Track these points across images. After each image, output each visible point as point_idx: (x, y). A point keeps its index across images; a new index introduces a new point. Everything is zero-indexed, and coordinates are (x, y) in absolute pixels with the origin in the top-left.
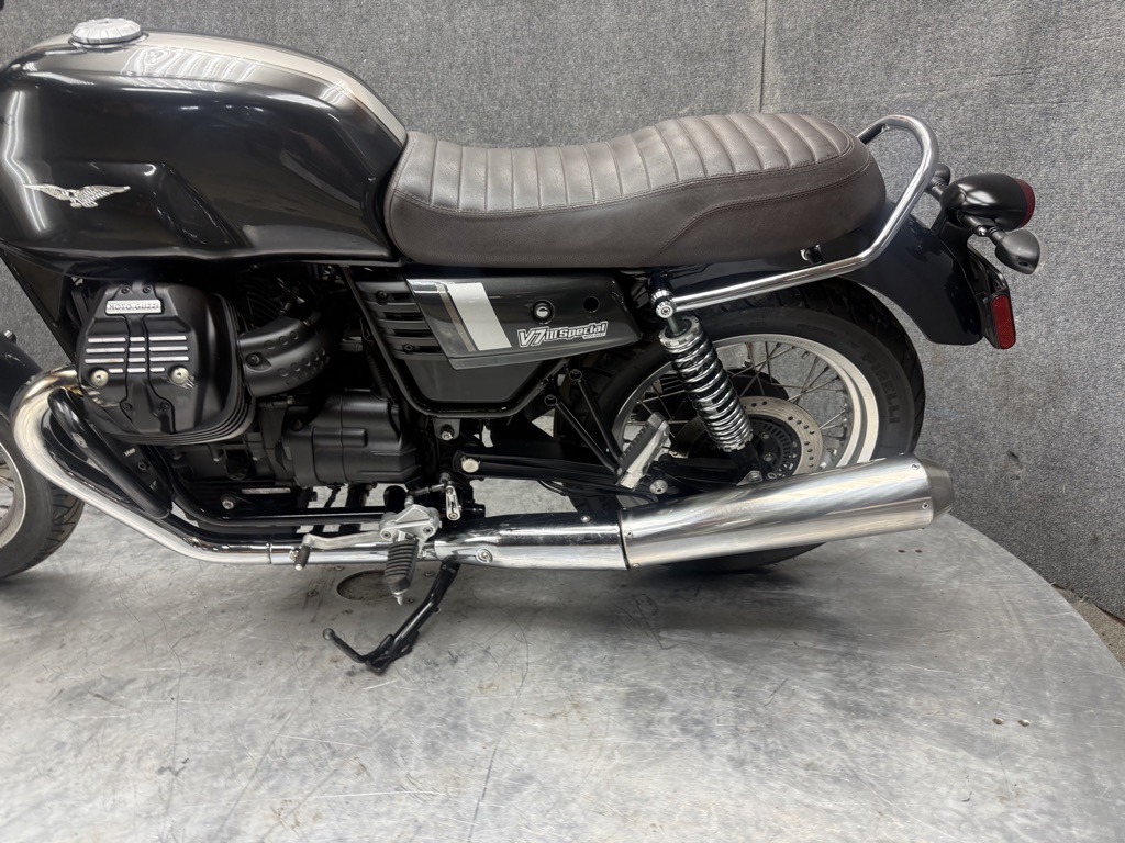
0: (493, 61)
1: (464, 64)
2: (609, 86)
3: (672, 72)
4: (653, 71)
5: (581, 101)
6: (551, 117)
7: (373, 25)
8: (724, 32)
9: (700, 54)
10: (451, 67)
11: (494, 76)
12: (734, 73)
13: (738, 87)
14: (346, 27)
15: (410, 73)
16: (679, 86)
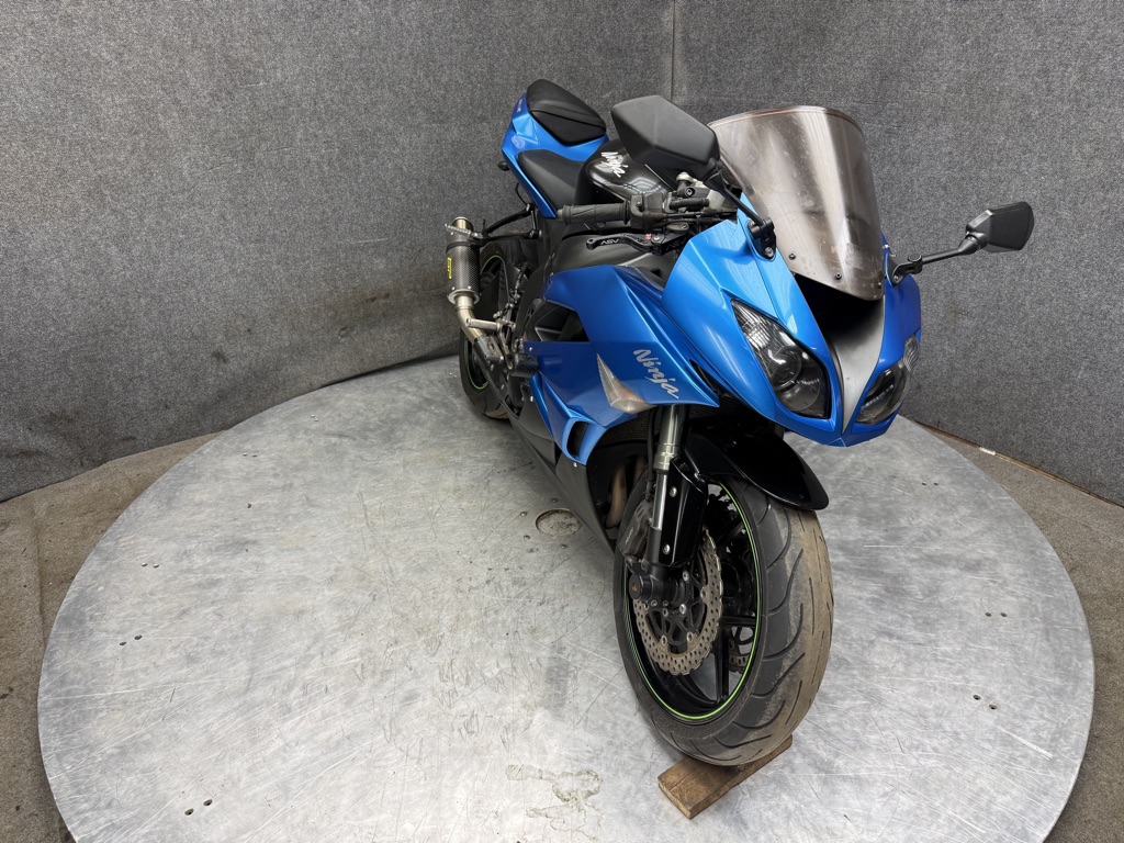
0: (437, 51)
1: (411, 54)
3: (596, 63)
4: (579, 62)
7: (327, 21)
8: (639, 34)
9: (620, 51)
10: (400, 58)
11: (438, 64)
12: (648, 69)
13: (652, 80)
14: (301, 23)
15: (363, 65)
16: (602, 75)
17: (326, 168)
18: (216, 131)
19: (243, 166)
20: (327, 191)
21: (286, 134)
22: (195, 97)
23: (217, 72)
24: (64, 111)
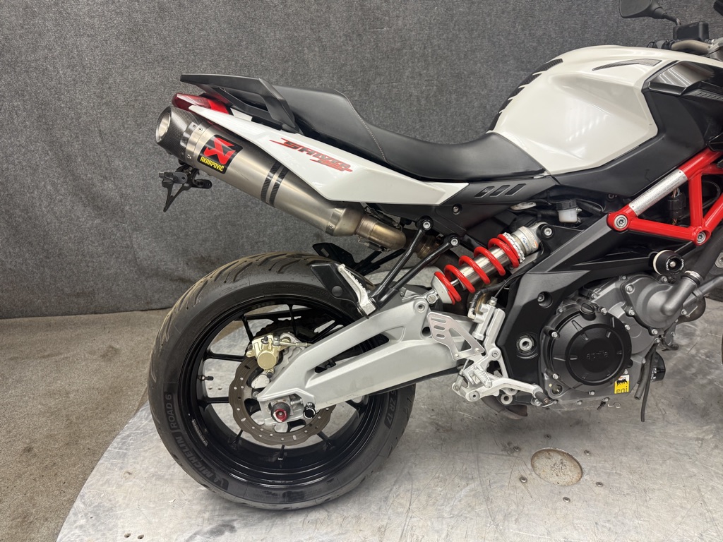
10: (503, 13)
17: (423, 102)
18: (345, 65)
19: (360, 95)
20: (421, 121)
21: (397, 71)
22: (333, 37)
23: (353, 18)
24: (241, 41)
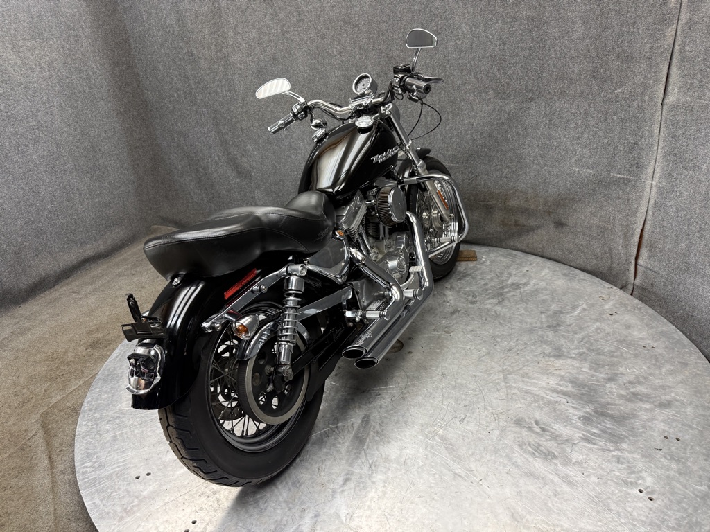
0: (507, 54)
1: (491, 56)
2: (573, 72)
3: (614, 67)
4: (601, 65)
5: (556, 79)
6: (538, 86)
8: (648, 46)
9: (632, 58)
11: (507, 63)
12: (650, 73)
13: (651, 82)
15: (460, 61)
16: (617, 76)
